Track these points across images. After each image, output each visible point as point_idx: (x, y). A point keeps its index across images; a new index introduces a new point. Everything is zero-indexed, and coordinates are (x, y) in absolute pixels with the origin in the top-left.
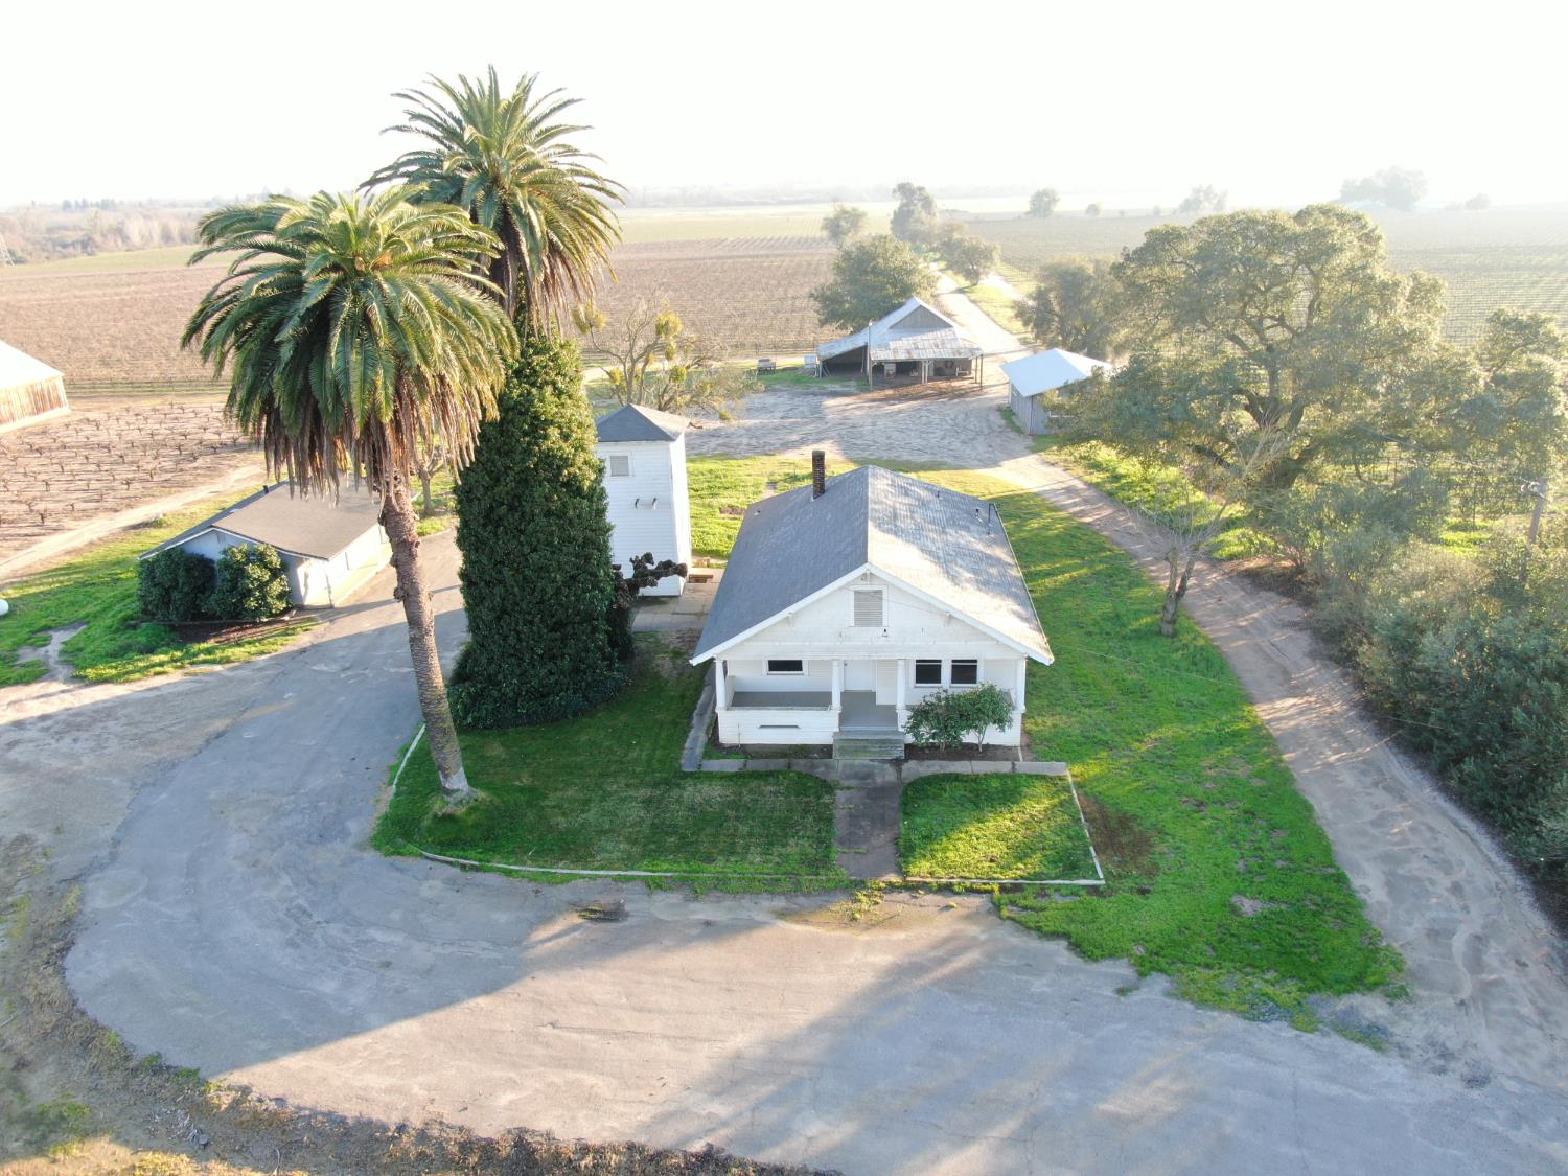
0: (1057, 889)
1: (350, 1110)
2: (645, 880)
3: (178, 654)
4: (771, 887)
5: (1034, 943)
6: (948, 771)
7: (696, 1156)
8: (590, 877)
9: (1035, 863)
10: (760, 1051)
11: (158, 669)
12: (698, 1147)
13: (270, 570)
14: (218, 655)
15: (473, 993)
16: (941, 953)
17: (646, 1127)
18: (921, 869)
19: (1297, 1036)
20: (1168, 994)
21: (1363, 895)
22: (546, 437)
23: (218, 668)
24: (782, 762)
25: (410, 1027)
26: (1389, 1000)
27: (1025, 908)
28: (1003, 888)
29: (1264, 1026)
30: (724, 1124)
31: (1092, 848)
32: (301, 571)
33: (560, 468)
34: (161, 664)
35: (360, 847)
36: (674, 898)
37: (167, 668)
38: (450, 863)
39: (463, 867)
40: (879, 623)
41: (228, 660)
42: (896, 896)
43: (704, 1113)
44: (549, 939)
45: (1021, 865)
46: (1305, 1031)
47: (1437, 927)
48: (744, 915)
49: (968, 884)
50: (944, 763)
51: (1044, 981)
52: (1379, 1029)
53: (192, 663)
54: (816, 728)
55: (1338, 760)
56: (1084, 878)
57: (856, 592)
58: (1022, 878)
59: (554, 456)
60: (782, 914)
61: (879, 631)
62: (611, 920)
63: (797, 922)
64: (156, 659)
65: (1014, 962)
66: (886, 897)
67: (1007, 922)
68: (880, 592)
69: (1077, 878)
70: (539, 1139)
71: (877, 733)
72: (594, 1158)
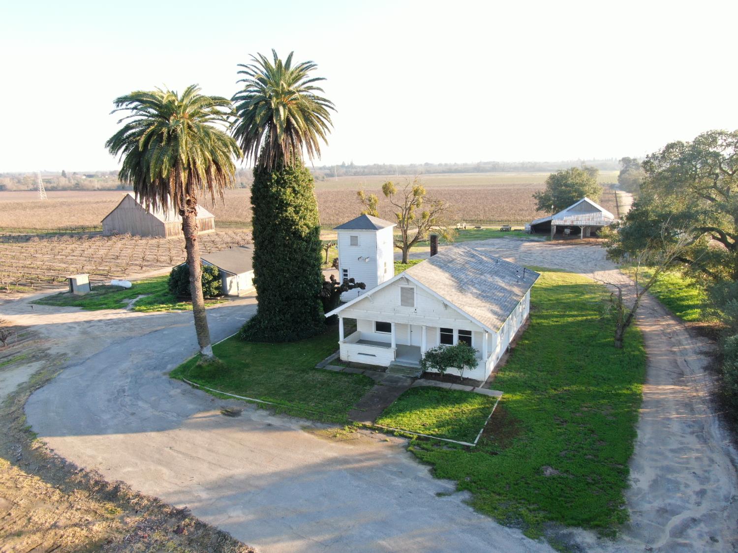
0: (447, 443)
1: (70, 459)
2: (258, 403)
3: (171, 305)
4: (308, 416)
5: (413, 464)
6: (438, 386)
7: (176, 510)
8: (238, 399)
9: (444, 431)
10: (243, 477)
11: (160, 309)
12: (180, 507)
13: (213, 276)
14: (184, 307)
15: (153, 430)
16: (361, 458)
17: (169, 494)
18: (385, 422)
19: (522, 538)
20: (464, 502)
21: (632, 483)
22: (286, 211)
23: (180, 311)
24: (361, 370)
25: (120, 437)
26: (599, 536)
27: (423, 449)
28: (419, 438)
29: (507, 529)
30: (200, 501)
31: (482, 430)
32: (228, 280)
33: (291, 225)
34: (162, 308)
35: (165, 374)
36: (264, 413)
37: (163, 309)
38: (190, 384)
39: (193, 386)
40: (413, 305)
41: (185, 309)
42: (364, 431)
43: (196, 495)
44: (200, 417)
45: (436, 430)
46: (529, 537)
47: (668, 508)
48: (288, 425)
49: (402, 432)
50: (438, 382)
51: (403, 481)
52: (578, 548)
53: (172, 309)
54: (384, 358)
55: (677, 418)
56: (466, 441)
57: (402, 288)
58: (432, 435)
59: (289, 219)
60: (304, 428)
61: (413, 309)
62: (231, 416)
63: (309, 432)
64: (162, 306)
65: (395, 469)
66: (358, 430)
67: (409, 453)
68: (412, 289)
69: (461, 441)
70: (125, 487)
71: (412, 364)
72: (138, 500)
